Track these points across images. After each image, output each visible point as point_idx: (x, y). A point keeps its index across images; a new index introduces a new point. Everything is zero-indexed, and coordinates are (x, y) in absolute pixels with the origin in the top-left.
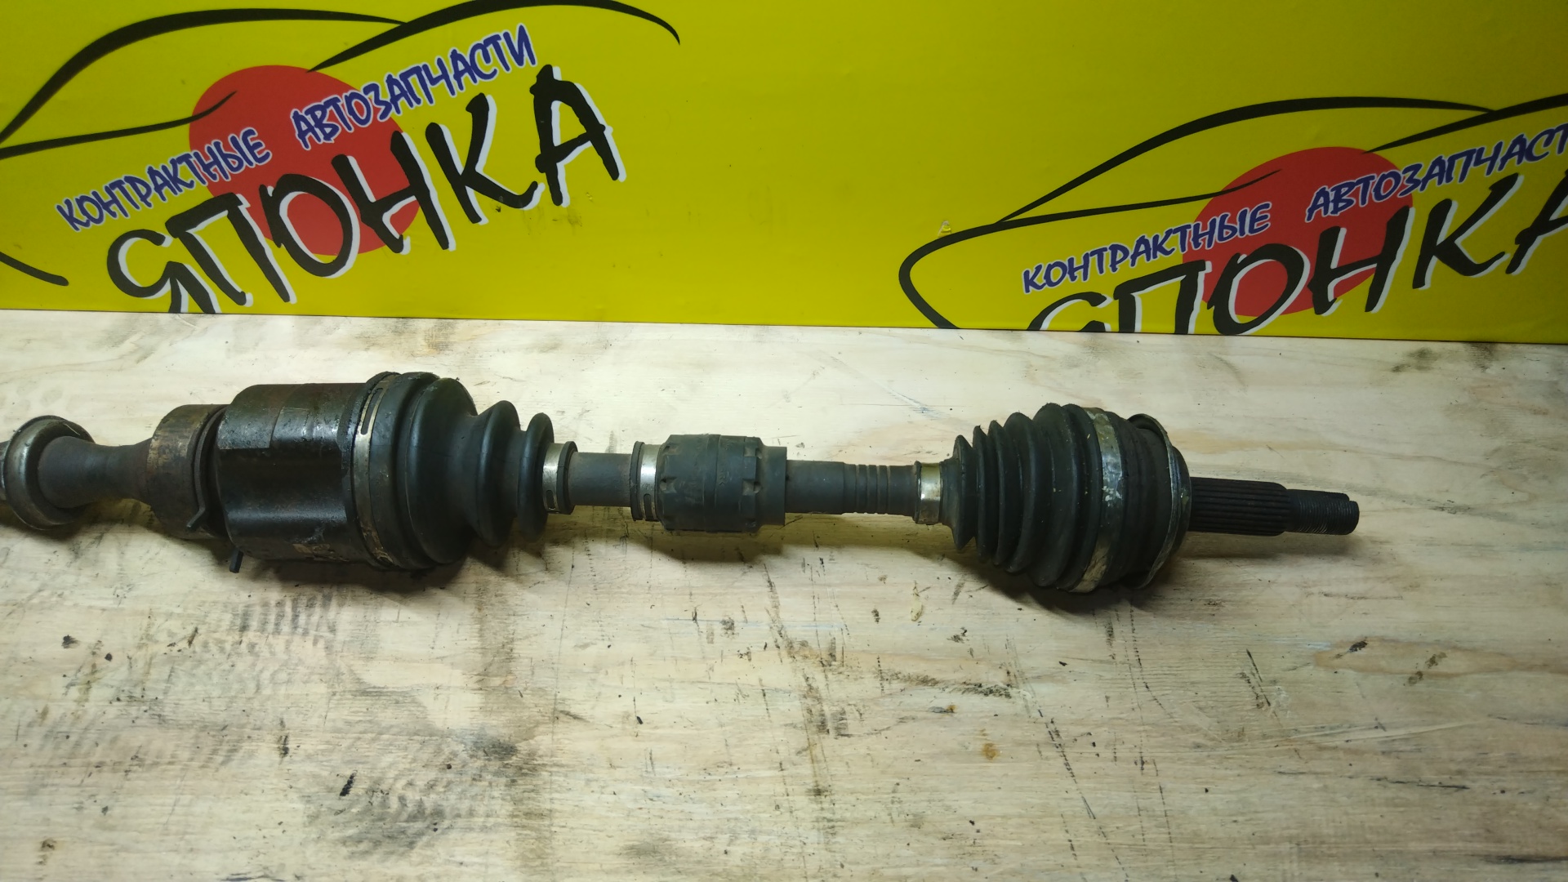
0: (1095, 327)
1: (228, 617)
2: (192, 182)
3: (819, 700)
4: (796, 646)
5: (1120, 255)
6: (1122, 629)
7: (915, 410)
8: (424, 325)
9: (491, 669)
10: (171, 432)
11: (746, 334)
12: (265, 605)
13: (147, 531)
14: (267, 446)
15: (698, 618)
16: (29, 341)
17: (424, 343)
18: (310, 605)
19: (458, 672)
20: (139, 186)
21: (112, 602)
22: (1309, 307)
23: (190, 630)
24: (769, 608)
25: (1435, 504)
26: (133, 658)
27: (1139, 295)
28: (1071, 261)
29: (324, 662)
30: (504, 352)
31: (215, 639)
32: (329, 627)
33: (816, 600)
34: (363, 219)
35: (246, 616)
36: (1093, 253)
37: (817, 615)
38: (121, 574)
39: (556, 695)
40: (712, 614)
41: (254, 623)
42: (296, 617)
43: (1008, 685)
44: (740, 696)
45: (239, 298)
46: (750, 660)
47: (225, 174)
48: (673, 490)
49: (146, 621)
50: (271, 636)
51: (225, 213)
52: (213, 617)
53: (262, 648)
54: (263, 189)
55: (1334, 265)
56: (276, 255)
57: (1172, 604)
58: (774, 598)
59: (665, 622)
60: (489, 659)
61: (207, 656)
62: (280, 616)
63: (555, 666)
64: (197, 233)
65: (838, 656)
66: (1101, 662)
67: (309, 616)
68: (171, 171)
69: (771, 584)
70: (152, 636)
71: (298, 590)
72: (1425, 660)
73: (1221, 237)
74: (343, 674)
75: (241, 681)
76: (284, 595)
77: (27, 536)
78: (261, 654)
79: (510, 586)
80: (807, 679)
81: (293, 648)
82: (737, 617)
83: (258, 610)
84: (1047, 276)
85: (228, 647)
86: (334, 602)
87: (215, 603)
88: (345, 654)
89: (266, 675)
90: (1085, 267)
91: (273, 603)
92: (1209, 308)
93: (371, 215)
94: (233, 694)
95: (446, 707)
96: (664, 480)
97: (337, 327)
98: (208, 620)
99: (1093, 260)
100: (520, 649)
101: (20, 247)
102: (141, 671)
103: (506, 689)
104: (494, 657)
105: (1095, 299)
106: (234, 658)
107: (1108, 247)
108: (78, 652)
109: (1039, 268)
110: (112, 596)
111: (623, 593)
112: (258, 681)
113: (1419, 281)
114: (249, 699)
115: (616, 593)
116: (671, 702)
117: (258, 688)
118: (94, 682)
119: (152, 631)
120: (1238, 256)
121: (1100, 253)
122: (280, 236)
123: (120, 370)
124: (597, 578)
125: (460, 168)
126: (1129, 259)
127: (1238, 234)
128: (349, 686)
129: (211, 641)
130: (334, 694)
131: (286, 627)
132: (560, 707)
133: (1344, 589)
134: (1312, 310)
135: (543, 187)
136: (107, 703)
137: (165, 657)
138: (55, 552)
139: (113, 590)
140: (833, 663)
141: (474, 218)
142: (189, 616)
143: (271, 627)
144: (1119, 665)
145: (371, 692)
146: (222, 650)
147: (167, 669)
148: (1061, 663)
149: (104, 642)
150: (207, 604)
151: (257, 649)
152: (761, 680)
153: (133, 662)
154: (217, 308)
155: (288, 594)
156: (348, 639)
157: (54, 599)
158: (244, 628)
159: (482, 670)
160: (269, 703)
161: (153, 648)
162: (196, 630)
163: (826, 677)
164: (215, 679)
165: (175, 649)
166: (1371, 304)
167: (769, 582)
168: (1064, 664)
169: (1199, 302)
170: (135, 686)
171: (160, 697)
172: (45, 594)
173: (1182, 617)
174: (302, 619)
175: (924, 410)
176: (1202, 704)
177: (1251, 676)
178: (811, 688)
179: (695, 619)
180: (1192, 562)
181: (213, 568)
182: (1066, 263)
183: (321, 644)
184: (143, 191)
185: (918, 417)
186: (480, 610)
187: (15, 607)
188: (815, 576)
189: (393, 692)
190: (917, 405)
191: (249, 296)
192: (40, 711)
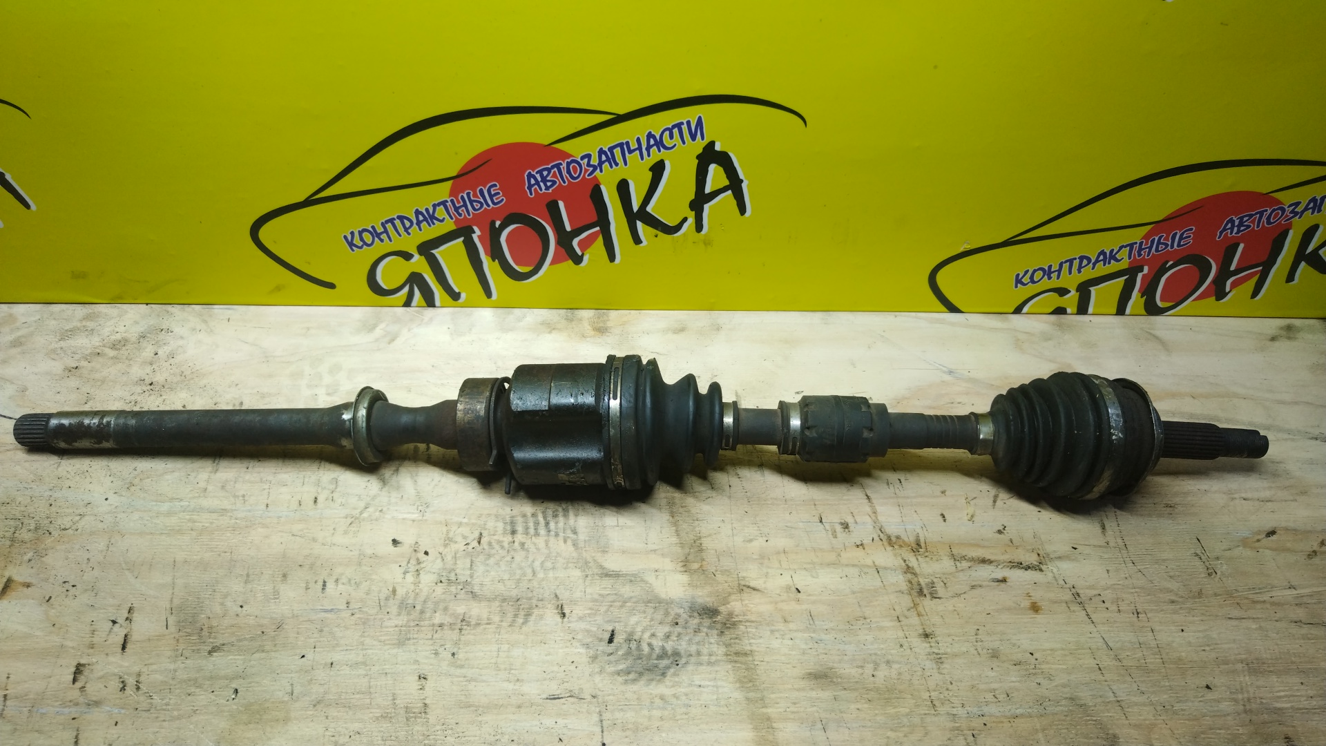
0: (1060, 311)
1: (500, 525)
2: (444, 218)
3: (915, 574)
4: (894, 539)
5: (1085, 262)
6: (1110, 524)
7: (944, 372)
8: (586, 314)
9: (690, 558)
10: (471, 398)
11: (816, 317)
12: (524, 516)
14: (547, 408)
15: (823, 521)
17: (589, 327)
18: (555, 516)
19: (667, 560)
20: (406, 221)
21: (417, 515)
22: (1212, 296)
23: (477, 535)
24: (870, 513)
25: (1311, 436)
26: (443, 553)
27: (1094, 289)
28: (1050, 267)
29: (575, 555)
30: (648, 334)
31: (495, 540)
32: (572, 531)
33: (901, 508)
34: (559, 243)
35: (513, 523)
36: (1066, 262)
37: (904, 518)
38: (419, 496)
39: (738, 575)
40: (833, 518)
41: (520, 528)
42: (547, 524)
43: (1040, 563)
44: (862, 573)
45: (455, 296)
46: (864, 549)
47: (468, 214)
48: (815, 435)
49: (445, 529)
50: (533, 538)
51: (462, 239)
52: (491, 524)
53: (528, 544)
54: (493, 223)
55: (1233, 268)
56: (490, 267)
57: (1141, 507)
58: (872, 507)
59: (801, 524)
60: (687, 550)
61: (493, 552)
62: (537, 524)
63: (733, 555)
64: (438, 252)
65: (923, 545)
66: (1100, 546)
67: (557, 523)
68: (431, 212)
69: (868, 498)
70: (452, 538)
71: (545, 505)
72: (1317, 543)
73: (1157, 250)
75: (521, 568)
76: (535, 509)
77: (346, 470)
78: (530, 550)
79: (690, 500)
80: (905, 561)
81: (551, 544)
82: (850, 520)
83: (520, 520)
84: (1032, 277)
85: (506, 545)
86: (571, 514)
87: (489, 515)
88: (587, 549)
89: (537, 564)
90: (1059, 271)
91: (529, 515)
92: (1142, 297)
93: (565, 240)
94: (518, 577)
95: (665, 584)
96: (808, 428)
97: (524, 316)
98: (487, 527)
99: (1066, 266)
100: (706, 543)
101: (309, 263)
102: (452, 562)
103: (702, 570)
104: (690, 549)
105: (1062, 292)
106: (512, 553)
107: (1077, 257)
108: (404, 549)
109: (1027, 272)
110: (416, 511)
111: (768, 504)
112: (533, 568)
113: (1290, 278)
114: (530, 580)
115: (764, 504)
116: (817, 578)
117: (534, 573)
119: (451, 535)
120: (1167, 262)
121: (1071, 261)
122: (496, 253)
123: (379, 350)
124: (748, 494)
125: (636, 207)
126: (1091, 265)
127: (1169, 248)
128: (596, 571)
129: (493, 541)
130: (587, 576)
131: (542, 531)
132: (743, 583)
133: (1256, 495)
134: (1214, 298)
135: (691, 221)
136: (434, 584)
137: (464, 553)
139: (416, 507)
140: (920, 550)
141: (637, 240)
142: (474, 524)
143: (532, 531)
144: (1113, 549)
145: (611, 575)
146: (502, 547)
147: (468, 561)
148: (1073, 548)
149: (420, 543)
150: (484, 516)
151: (526, 546)
152: (874, 562)
154: (437, 303)
155: (538, 508)
156: (587, 539)
157: (377, 513)
158: (513, 532)
159: (684, 558)
160: (544, 582)
161: (454, 547)
162: (481, 534)
163: (917, 559)
164: (503, 568)
165: (470, 547)
166: (1255, 294)
167: (867, 495)
168: (1075, 549)
169: (1136, 293)
170: (449, 573)
171: (469, 580)
172: (371, 510)
173: (1150, 515)
174: (552, 525)
175: (951, 372)
176: (1172, 574)
177: (1202, 555)
178: (908, 567)
179: (821, 521)
180: (1151, 478)
182: (1047, 268)
183: (569, 542)
184: (407, 224)
185: (947, 378)
186: (673, 517)
187: (353, 519)
188: (897, 491)
189: (626, 574)
190: (944, 369)
191: (463, 295)
192: (391, 589)
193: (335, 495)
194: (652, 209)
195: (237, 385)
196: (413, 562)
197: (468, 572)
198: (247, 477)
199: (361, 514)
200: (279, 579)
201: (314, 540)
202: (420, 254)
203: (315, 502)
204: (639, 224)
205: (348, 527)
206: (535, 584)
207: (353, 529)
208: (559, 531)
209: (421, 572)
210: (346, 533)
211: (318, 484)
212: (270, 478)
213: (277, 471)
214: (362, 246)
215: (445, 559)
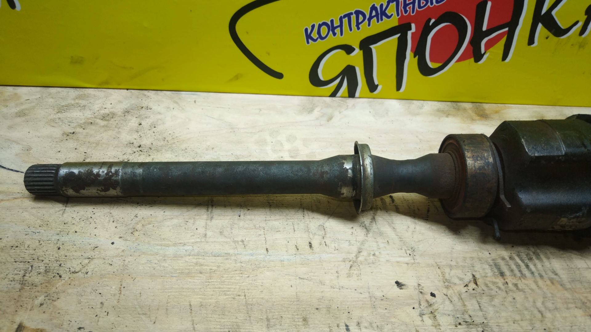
12: (503, 259)
13: (399, 215)
16: (260, 110)
34: (471, 42)
35: (497, 266)
42: (527, 266)
51: (398, 35)
54: (429, 20)
56: (410, 61)
62: (518, 266)
74: (586, 303)
89: (539, 304)
97: (423, 106)
108: (410, 291)
112: (537, 308)
118: (435, 312)
122: (419, 51)
129: (488, 283)
135: (580, 25)
138: (352, 228)
141: (531, 41)
143: (518, 274)
149: (423, 285)
153: (450, 298)
157: (372, 257)
171: (485, 321)
172: (364, 253)
174: (532, 266)
181: (454, 236)
193: (328, 241)
194: (556, 14)
195: (213, 148)
196: (424, 304)
197: (480, 313)
198: (241, 223)
199: (357, 258)
200: (301, 323)
201: (322, 283)
202: (361, 47)
203: (311, 246)
204: (540, 26)
205: (350, 271)
206: (549, 325)
207: (355, 272)
208: (541, 273)
209: (436, 314)
210: (349, 276)
211: (307, 230)
212: (263, 224)
213: (267, 219)
214: (317, 38)
215: (453, 300)
